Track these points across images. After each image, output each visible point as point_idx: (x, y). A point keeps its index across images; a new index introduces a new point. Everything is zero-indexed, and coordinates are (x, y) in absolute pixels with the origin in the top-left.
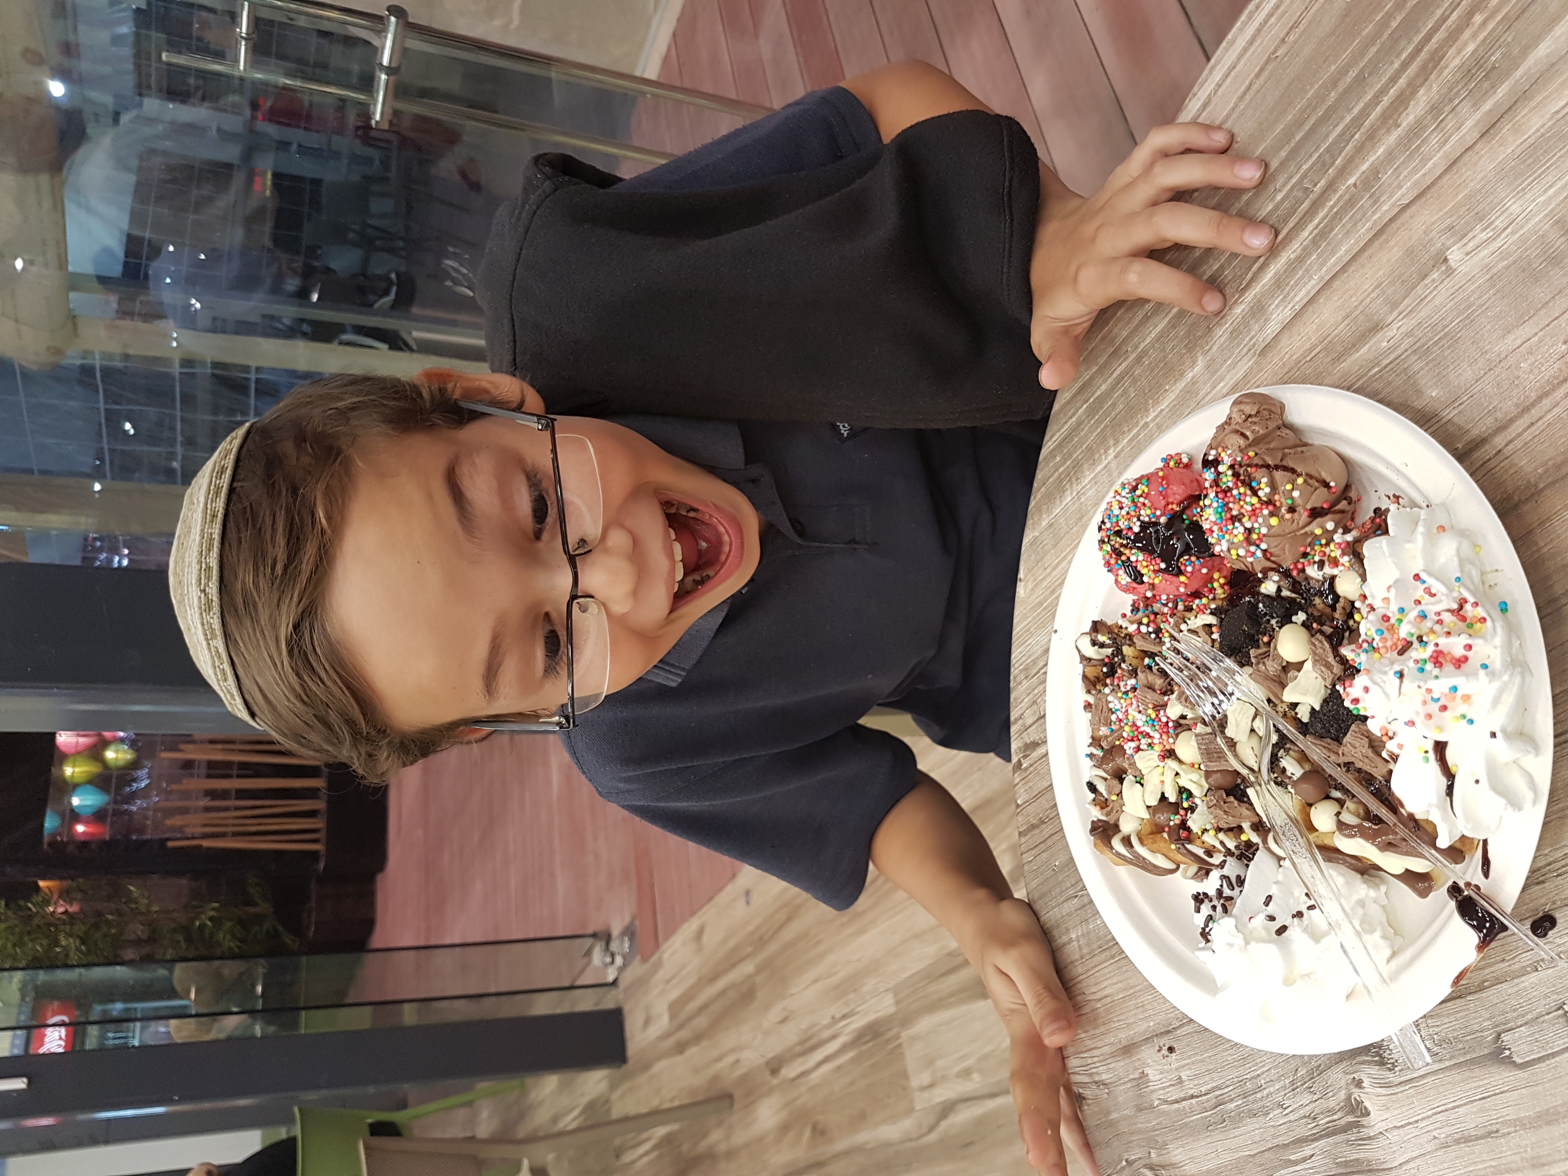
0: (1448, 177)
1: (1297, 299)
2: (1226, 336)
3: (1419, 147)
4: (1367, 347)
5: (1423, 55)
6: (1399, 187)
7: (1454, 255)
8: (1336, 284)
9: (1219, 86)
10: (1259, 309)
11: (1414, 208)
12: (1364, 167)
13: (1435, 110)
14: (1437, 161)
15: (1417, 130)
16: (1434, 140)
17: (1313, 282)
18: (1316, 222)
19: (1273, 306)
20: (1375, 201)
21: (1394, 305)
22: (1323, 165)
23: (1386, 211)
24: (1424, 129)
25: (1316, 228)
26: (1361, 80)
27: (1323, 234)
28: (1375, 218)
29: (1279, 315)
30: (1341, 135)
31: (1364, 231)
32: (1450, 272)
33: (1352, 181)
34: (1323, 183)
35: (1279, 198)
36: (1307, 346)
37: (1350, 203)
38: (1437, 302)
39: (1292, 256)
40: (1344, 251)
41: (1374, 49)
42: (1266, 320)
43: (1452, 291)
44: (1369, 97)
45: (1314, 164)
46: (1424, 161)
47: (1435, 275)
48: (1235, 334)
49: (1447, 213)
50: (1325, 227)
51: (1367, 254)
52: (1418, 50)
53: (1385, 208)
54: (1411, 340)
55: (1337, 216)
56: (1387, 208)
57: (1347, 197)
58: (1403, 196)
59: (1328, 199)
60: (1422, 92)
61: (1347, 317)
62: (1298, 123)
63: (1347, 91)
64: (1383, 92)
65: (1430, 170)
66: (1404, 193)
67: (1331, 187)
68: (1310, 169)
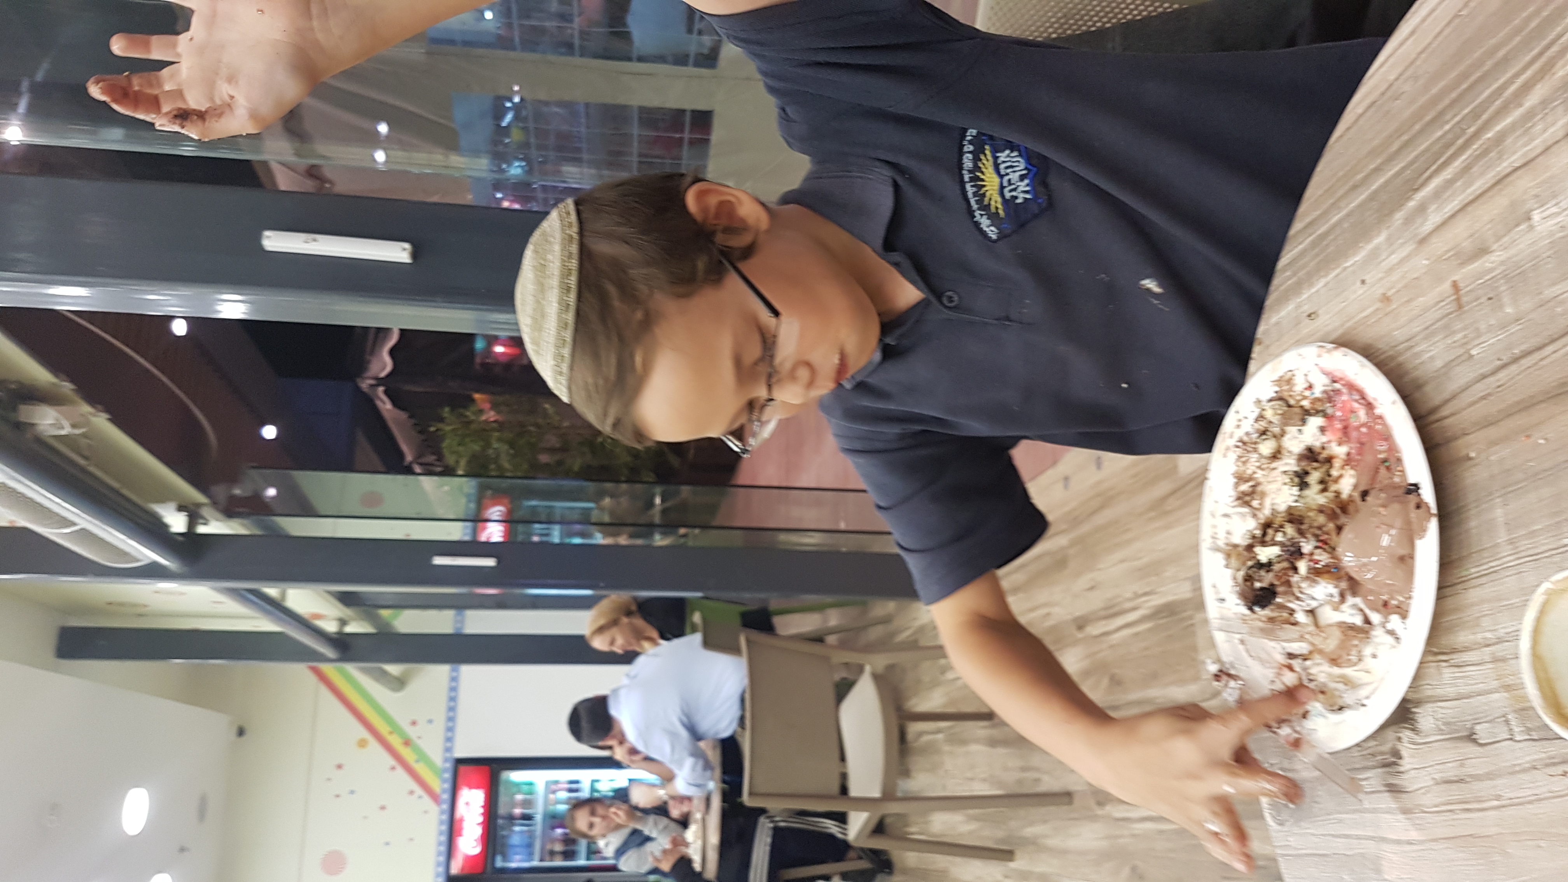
0: (1541, 158)
1: (1446, 210)
2: (1400, 222)
3: (1531, 127)
4: (1480, 262)
5: (1543, 59)
6: (1514, 153)
7: (1536, 216)
8: (1470, 209)
9: (1424, 20)
10: (1422, 209)
11: (1519, 172)
12: (1498, 128)
13: (1544, 103)
14: (1538, 144)
15: (1530, 115)
16: (1539, 127)
17: (1456, 202)
18: (1464, 157)
19: (1430, 210)
20: (1500, 157)
21: (1499, 238)
22: (1475, 115)
23: (1505, 167)
24: (1535, 115)
25: (1463, 162)
26: (1506, 61)
27: (1466, 169)
28: (1498, 169)
29: (1434, 218)
30: (1489, 97)
31: (1490, 177)
32: (1531, 228)
33: (1489, 135)
34: (1472, 130)
35: (1447, 127)
36: (1445, 249)
37: (1485, 152)
38: (1521, 246)
39: (1449, 177)
40: (1478, 185)
41: (1518, 39)
42: (1426, 220)
43: (1530, 242)
44: (1509, 75)
45: (1471, 112)
46: (1533, 140)
47: (1522, 227)
48: (1408, 221)
49: (1537, 184)
50: (1469, 164)
51: (1490, 194)
52: (1541, 54)
53: (1505, 164)
54: (1502, 268)
55: (1478, 158)
56: (1505, 166)
57: (1485, 146)
58: (1517, 159)
59: (1473, 144)
60: (1539, 86)
61: (1471, 236)
62: (1465, 76)
63: (1497, 65)
64: (1517, 75)
65: (1535, 148)
66: (1514, 159)
67: (1476, 135)
68: (1467, 115)
